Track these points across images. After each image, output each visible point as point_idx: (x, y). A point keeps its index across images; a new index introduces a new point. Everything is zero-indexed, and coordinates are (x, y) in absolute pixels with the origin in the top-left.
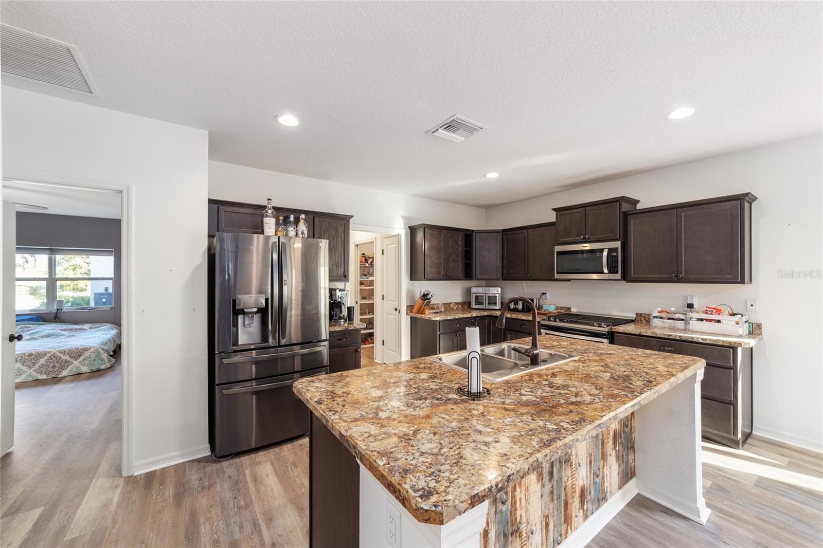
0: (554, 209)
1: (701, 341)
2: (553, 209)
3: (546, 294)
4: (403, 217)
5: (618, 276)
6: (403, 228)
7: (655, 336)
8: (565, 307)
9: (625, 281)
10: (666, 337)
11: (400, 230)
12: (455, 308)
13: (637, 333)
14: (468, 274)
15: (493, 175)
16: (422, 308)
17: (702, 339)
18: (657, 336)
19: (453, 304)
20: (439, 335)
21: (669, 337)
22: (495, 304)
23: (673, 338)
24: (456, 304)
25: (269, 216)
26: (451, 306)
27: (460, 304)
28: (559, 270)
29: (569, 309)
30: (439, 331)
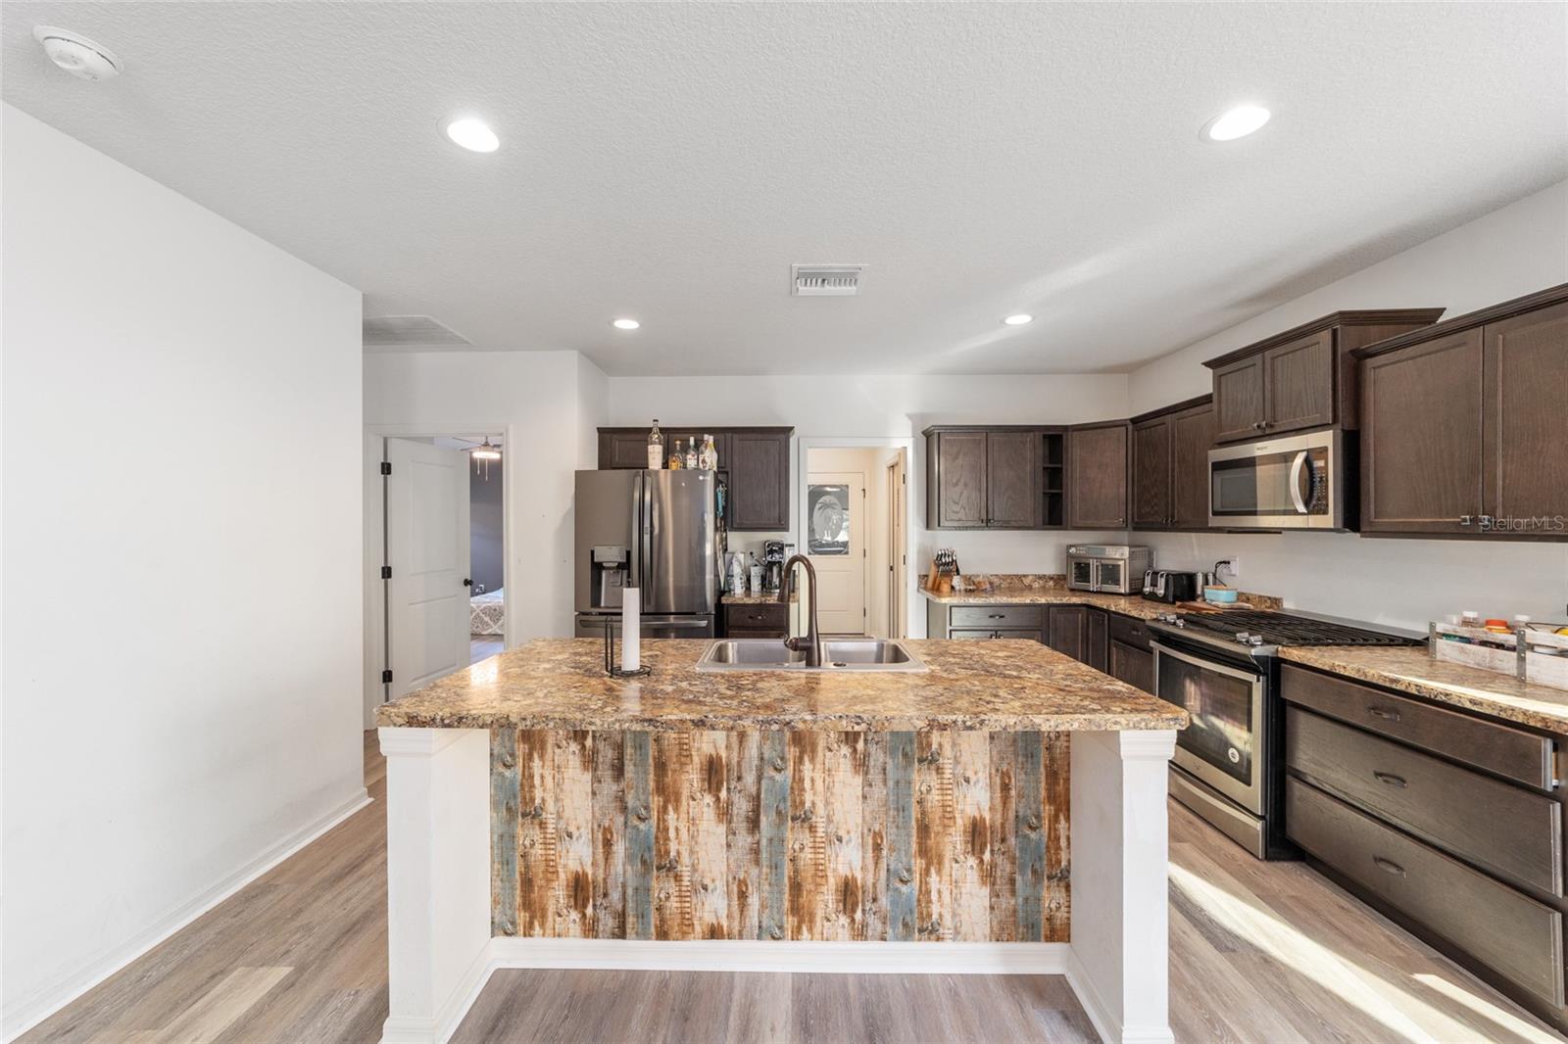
0: (1208, 364)
1: (1468, 705)
2: (1203, 364)
3: (1229, 563)
4: (910, 416)
5: (1327, 520)
6: (910, 435)
7: (1362, 678)
8: (1269, 598)
9: (1358, 535)
10: (1387, 684)
11: (903, 441)
12: (1036, 585)
13: (1327, 668)
14: (1054, 516)
15: (1019, 320)
16: (937, 582)
17: (1472, 701)
18: (1368, 679)
19: (1031, 578)
20: (951, 631)
21: (1394, 686)
22: (1117, 582)
23: (1403, 688)
24: (1040, 577)
25: (655, 443)
26: (1027, 581)
27: (1051, 578)
28: (1218, 508)
29: (1276, 601)
30: (950, 625)
